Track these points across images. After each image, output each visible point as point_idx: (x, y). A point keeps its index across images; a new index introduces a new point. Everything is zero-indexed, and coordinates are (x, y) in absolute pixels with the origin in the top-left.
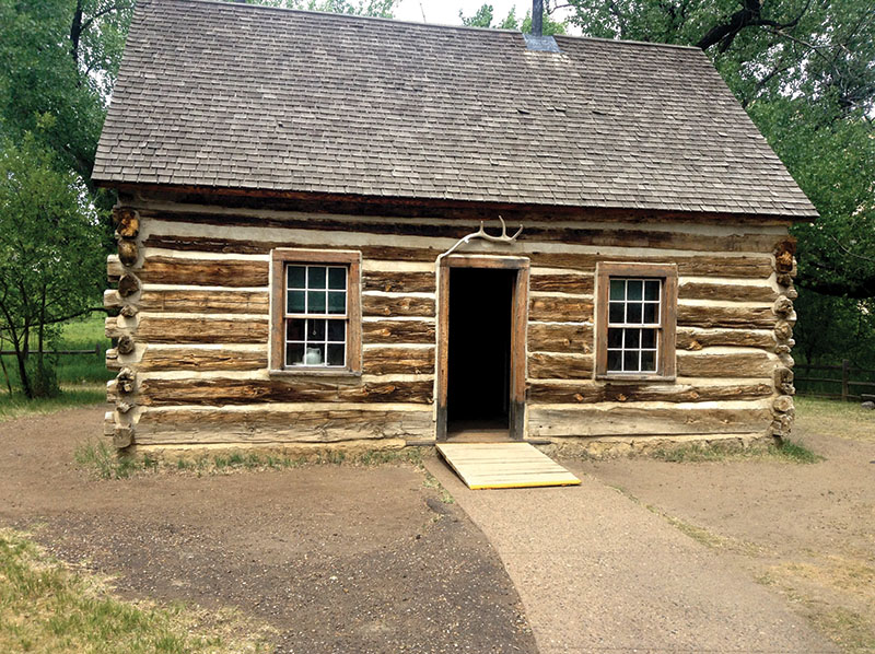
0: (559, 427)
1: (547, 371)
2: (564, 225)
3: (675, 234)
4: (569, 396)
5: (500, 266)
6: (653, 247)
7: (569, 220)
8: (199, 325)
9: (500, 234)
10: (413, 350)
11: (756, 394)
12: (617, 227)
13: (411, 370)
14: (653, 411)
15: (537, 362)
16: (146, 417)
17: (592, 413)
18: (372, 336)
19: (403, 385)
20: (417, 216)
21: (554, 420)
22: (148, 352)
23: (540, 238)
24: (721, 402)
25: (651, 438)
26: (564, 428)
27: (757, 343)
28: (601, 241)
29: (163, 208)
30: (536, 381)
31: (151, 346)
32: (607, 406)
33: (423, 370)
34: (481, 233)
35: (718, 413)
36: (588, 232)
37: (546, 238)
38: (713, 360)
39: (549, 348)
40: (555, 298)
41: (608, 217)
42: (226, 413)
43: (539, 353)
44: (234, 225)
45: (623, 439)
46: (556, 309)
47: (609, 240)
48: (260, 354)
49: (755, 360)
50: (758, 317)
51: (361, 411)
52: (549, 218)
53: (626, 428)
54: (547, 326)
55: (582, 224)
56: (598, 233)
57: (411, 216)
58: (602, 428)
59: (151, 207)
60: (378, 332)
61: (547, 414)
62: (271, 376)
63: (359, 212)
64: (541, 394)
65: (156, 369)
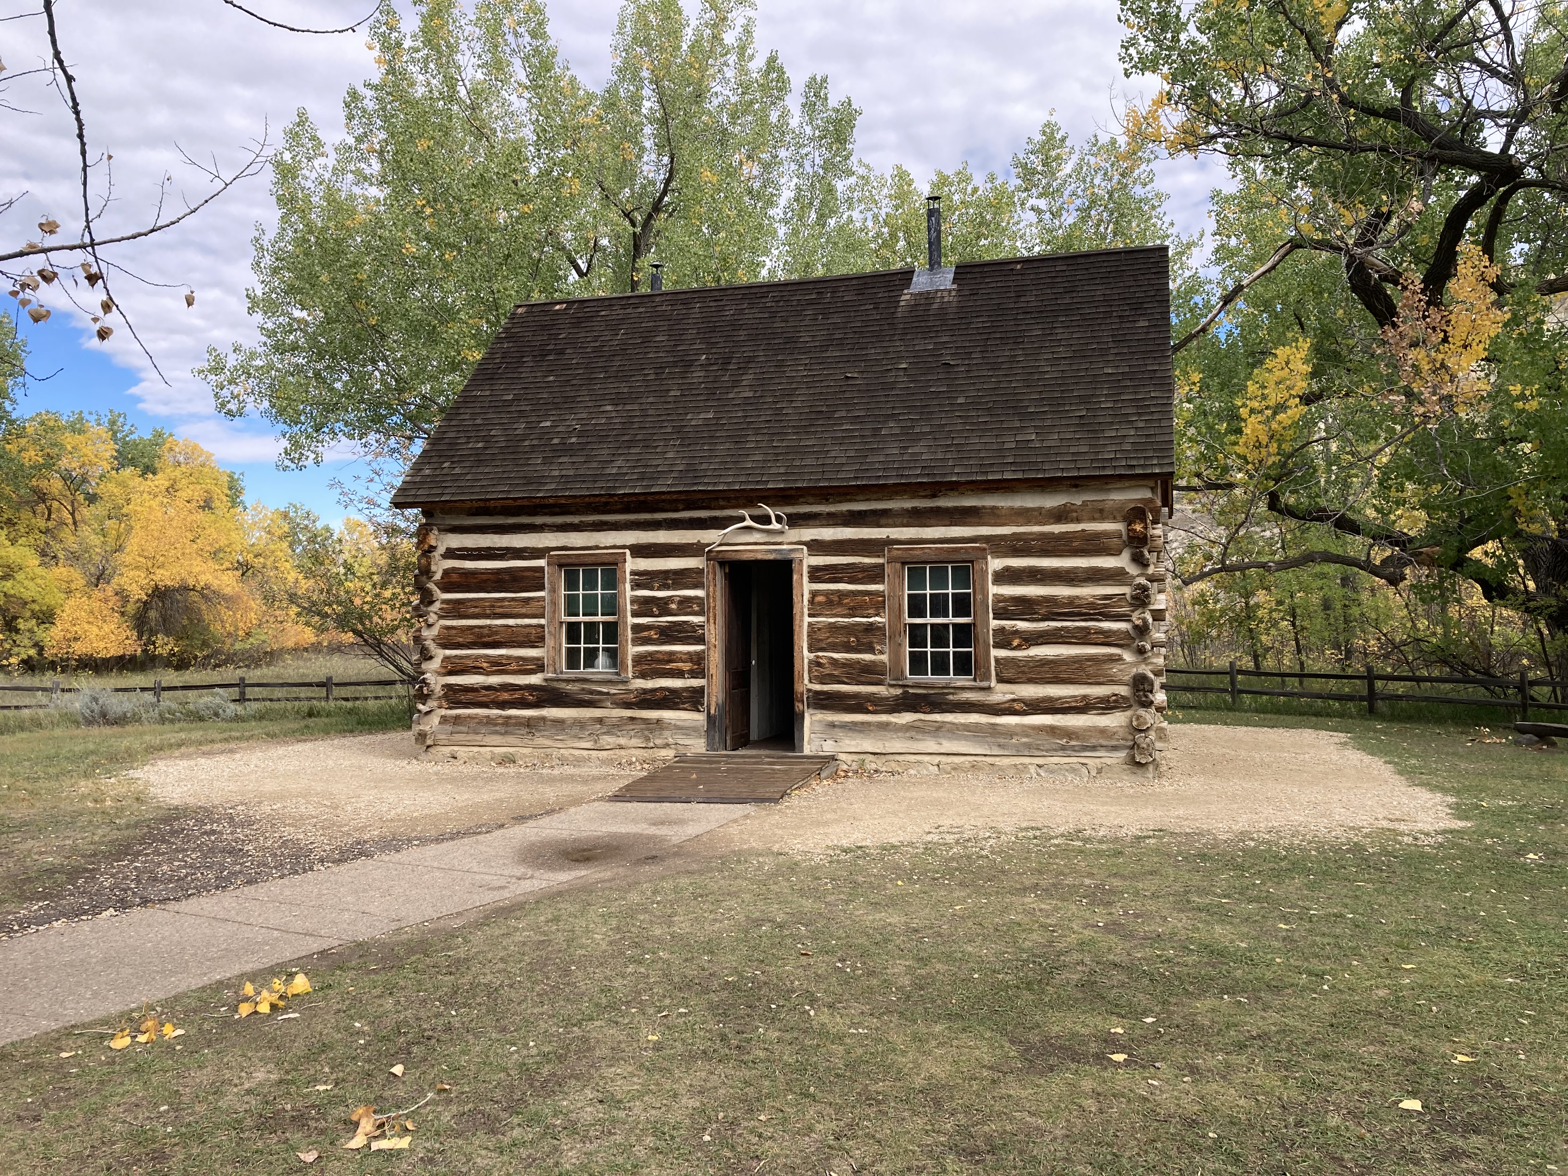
0: (847, 742)
1: (830, 675)
2: (845, 507)
3: (984, 507)
4: (858, 704)
5: (771, 557)
6: (956, 525)
7: (850, 501)
8: (486, 631)
9: (769, 522)
10: (680, 652)
11: (1107, 705)
12: (909, 504)
13: (679, 674)
14: (962, 724)
15: (819, 664)
16: (444, 720)
17: (884, 726)
18: (642, 638)
19: (672, 691)
20: (684, 510)
21: (839, 733)
22: (446, 659)
23: (818, 522)
24: (1059, 717)
25: (962, 759)
26: (854, 743)
27: (1107, 638)
28: (890, 521)
29: (457, 522)
30: (818, 687)
31: (448, 652)
32: (907, 718)
33: (694, 674)
34: (749, 522)
35: (1052, 730)
36: (874, 512)
37: (825, 522)
38: (1044, 662)
39: (834, 648)
40: (839, 591)
41: (897, 493)
42: (509, 717)
43: (820, 654)
44: (515, 533)
45: (926, 758)
46: (840, 604)
47: (899, 521)
48: (538, 659)
49: (1105, 662)
50: (1106, 606)
51: (632, 719)
52: (827, 500)
53: (930, 745)
54: (830, 623)
55: (867, 503)
56: (885, 513)
57: (676, 510)
58: (896, 745)
59: (447, 522)
60: (645, 634)
61: (832, 725)
62: (546, 680)
63: (626, 510)
64: (825, 702)
65: (451, 673)
